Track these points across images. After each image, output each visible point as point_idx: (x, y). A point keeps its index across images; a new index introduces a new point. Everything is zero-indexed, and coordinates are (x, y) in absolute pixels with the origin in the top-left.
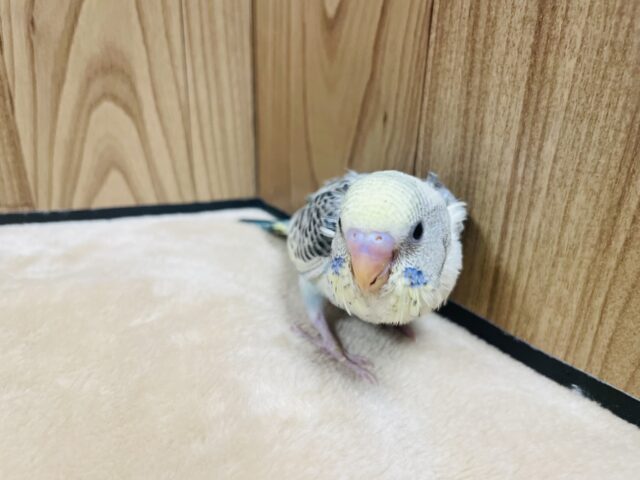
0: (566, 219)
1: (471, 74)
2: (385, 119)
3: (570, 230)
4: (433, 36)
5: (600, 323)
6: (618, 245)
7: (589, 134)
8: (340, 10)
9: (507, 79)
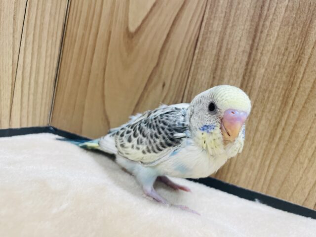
0: (257, 130)
1: (216, 69)
2: (164, 85)
3: (258, 134)
4: (197, 51)
5: (268, 171)
6: (276, 139)
7: (269, 97)
8: (139, 29)
9: (234, 73)
